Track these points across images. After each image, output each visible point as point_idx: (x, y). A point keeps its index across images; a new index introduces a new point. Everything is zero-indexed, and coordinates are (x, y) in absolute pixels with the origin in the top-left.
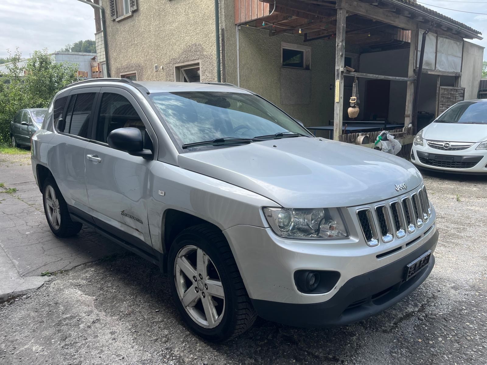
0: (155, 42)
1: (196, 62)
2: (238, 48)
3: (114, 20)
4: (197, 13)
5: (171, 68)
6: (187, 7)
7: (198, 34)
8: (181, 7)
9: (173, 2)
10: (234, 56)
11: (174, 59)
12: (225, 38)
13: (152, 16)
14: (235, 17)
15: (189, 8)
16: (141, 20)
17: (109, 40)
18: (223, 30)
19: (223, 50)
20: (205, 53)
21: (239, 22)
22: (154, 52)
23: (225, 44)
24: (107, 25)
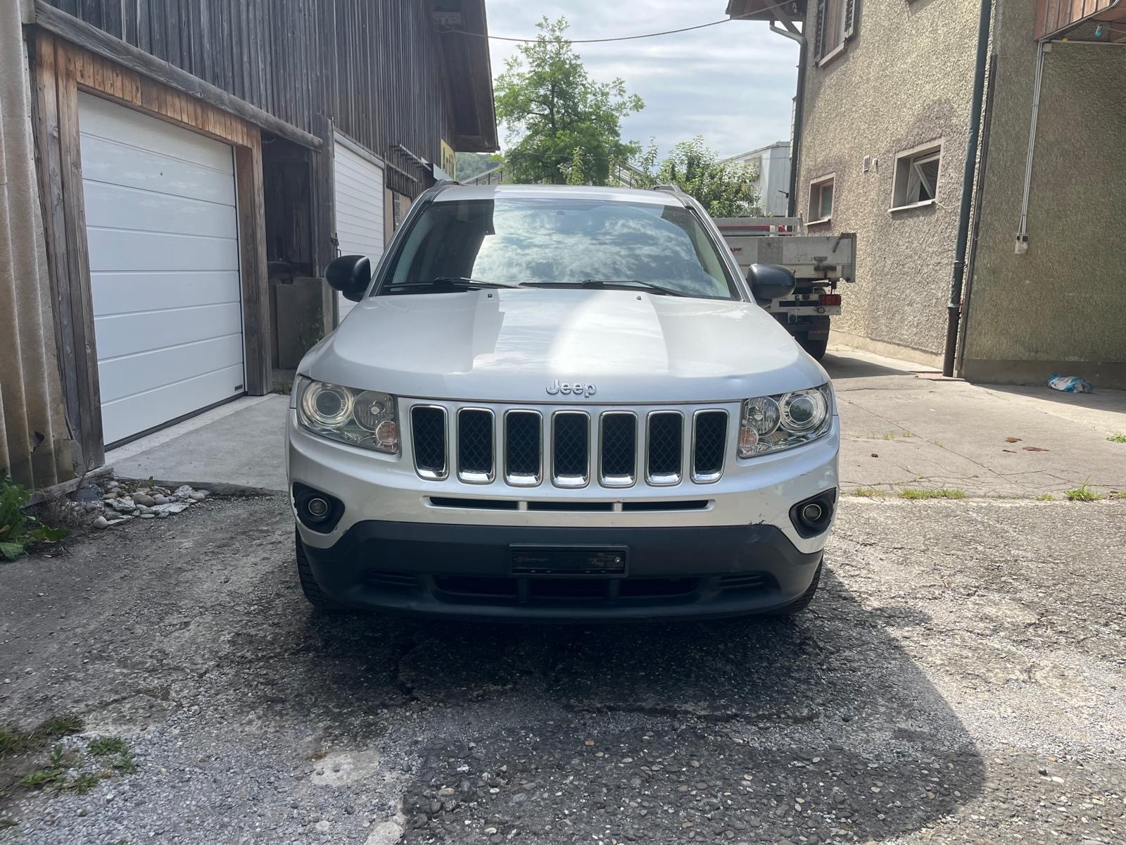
0: (874, 104)
1: (935, 143)
2: (1036, 100)
3: (817, 64)
4: (953, 25)
5: (890, 163)
6: (937, 14)
7: (947, 74)
8: (926, 14)
9: (915, 4)
10: (1021, 121)
11: (898, 139)
12: (997, 78)
13: (877, 45)
14: (1034, 24)
15: (941, 13)
16: (859, 58)
17: (805, 110)
18: (994, 58)
19: (989, 109)
20: (954, 121)
21: (1041, 34)
22: (868, 128)
23: (996, 93)
24: (807, 77)
